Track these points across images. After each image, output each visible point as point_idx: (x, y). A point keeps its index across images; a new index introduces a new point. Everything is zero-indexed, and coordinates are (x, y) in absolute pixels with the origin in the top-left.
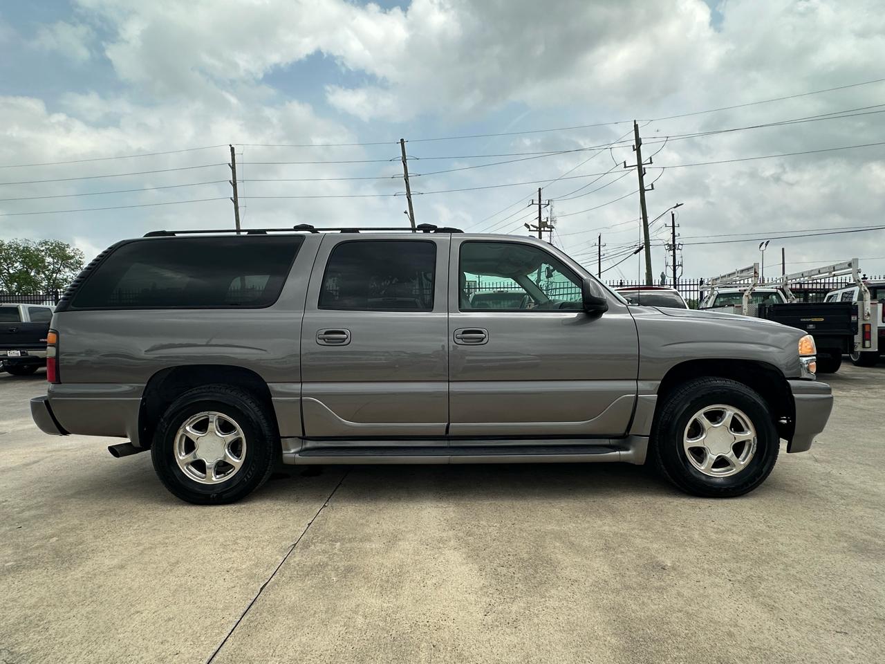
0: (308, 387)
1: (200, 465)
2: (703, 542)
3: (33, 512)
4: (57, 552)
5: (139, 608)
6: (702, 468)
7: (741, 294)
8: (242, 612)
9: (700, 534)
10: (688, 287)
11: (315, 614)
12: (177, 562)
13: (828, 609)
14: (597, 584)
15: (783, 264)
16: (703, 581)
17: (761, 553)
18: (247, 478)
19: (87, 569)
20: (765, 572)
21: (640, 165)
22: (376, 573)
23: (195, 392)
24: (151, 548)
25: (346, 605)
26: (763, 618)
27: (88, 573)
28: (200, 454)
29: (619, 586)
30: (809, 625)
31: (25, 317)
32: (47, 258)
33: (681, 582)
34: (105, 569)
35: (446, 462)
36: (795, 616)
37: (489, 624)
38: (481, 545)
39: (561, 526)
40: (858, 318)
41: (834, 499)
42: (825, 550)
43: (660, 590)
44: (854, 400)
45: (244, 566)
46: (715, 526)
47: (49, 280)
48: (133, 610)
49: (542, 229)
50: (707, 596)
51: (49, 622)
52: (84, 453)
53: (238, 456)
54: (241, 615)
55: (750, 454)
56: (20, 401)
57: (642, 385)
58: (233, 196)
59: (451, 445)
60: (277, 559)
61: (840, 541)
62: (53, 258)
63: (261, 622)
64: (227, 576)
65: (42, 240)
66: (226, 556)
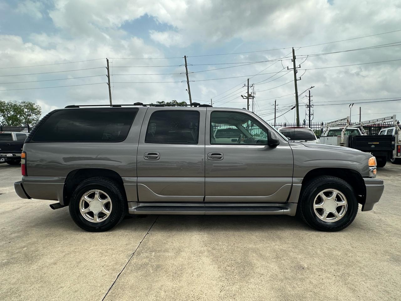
0: (140, 179)
1: (91, 214)
2: (322, 255)
3: (16, 234)
4: (26, 256)
5: (62, 285)
6: (322, 218)
7: (341, 130)
8: (109, 288)
9: (320, 251)
10: (316, 126)
11: (142, 290)
12: (80, 262)
13: (380, 291)
14: (272, 276)
15: (360, 114)
16: (322, 276)
17: (349, 261)
18: (112, 220)
19: (39, 264)
20: (350, 271)
21: (295, 68)
22: (171, 269)
23: (89, 180)
24: (69, 254)
25: (157, 286)
26: (350, 296)
27: (40, 266)
28: (91, 208)
29: (283, 278)
30: (371, 300)
31: (14, 138)
32: (25, 109)
33: (311, 276)
34: (47, 264)
35: (203, 214)
36: (365, 295)
37: (222, 297)
38: (219, 255)
39: (256, 245)
40: (395, 143)
41: (383, 233)
42: (379, 260)
43: (302, 280)
44: (392, 181)
45: (110, 264)
46: (327, 246)
47: (26, 119)
48: (59, 286)
49: (249, 98)
50: (323, 284)
51: (21, 292)
52: (40, 204)
53: (109, 210)
54: (108, 289)
55: (344, 211)
56: (12, 178)
57: (295, 180)
58: (108, 82)
59: (206, 206)
60: (125, 261)
61: (386, 255)
62: (27, 109)
63: (117, 294)
64: (103, 269)
65: (23, 101)
66: (103, 258)
